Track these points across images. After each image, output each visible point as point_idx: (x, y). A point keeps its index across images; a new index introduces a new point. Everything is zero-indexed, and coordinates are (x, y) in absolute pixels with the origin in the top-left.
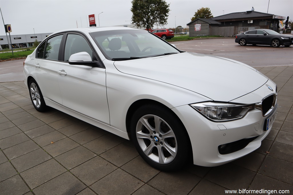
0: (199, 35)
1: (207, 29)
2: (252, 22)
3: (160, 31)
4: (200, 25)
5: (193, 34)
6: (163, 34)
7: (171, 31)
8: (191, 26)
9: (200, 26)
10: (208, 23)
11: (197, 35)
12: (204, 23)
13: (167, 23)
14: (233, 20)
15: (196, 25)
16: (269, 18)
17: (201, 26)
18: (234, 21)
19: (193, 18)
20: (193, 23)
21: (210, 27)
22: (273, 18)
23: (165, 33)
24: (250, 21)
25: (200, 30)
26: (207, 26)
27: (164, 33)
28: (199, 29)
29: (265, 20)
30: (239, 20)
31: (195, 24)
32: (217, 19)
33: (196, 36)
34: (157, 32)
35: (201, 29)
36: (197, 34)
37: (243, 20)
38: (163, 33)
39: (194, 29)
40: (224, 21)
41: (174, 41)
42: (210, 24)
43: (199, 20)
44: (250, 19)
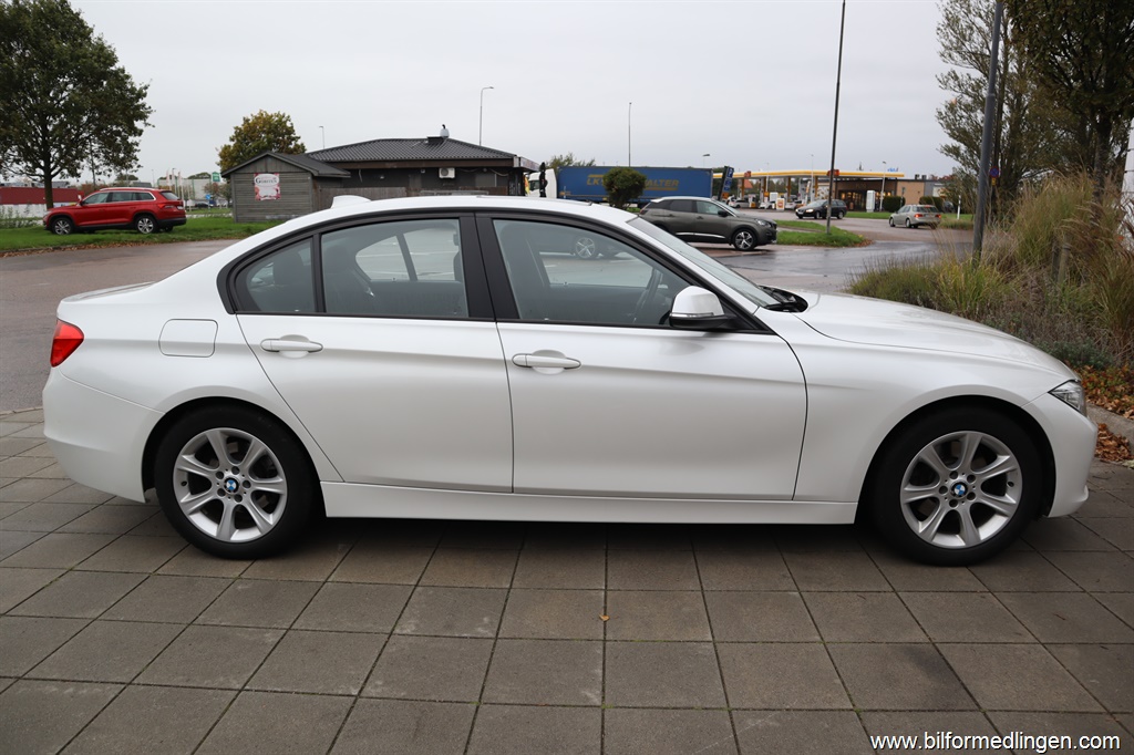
0: (276, 217)
1: (304, 193)
2: (451, 174)
3: (118, 196)
4: (277, 178)
5: (251, 211)
6: (138, 208)
7: (173, 197)
8: (240, 182)
9: (278, 180)
10: (307, 171)
11: (268, 217)
12: (293, 169)
13: (139, 163)
14: (389, 166)
15: (261, 177)
16: (503, 164)
17: (281, 181)
18: (392, 169)
19: (226, 148)
20: (246, 170)
21: (315, 187)
22: (516, 165)
23: (149, 207)
24: (445, 170)
25: (277, 197)
26: (304, 181)
27: (143, 207)
28: (275, 193)
29: (490, 170)
30: (408, 165)
31: (257, 174)
32: (330, 157)
33: (264, 219)
34: (109, 199)
35: (283, 193)
36: (268, 212)
37: (424, 165)
38: (140, 204)
39: (254, 192)
40: (359, 167)
41: (193, 240)
42: (316, 174)
43: (270, 160)
44: (448, 163)
